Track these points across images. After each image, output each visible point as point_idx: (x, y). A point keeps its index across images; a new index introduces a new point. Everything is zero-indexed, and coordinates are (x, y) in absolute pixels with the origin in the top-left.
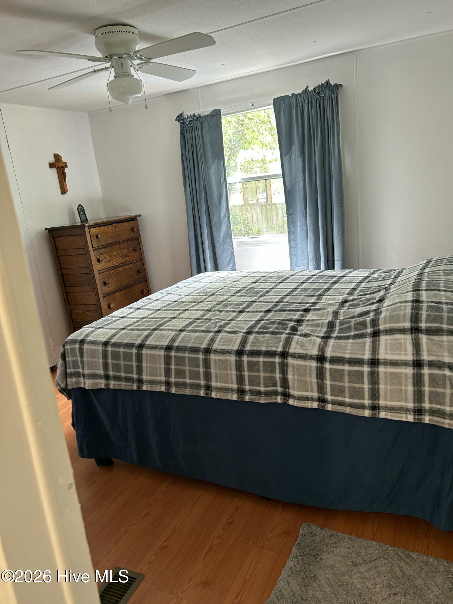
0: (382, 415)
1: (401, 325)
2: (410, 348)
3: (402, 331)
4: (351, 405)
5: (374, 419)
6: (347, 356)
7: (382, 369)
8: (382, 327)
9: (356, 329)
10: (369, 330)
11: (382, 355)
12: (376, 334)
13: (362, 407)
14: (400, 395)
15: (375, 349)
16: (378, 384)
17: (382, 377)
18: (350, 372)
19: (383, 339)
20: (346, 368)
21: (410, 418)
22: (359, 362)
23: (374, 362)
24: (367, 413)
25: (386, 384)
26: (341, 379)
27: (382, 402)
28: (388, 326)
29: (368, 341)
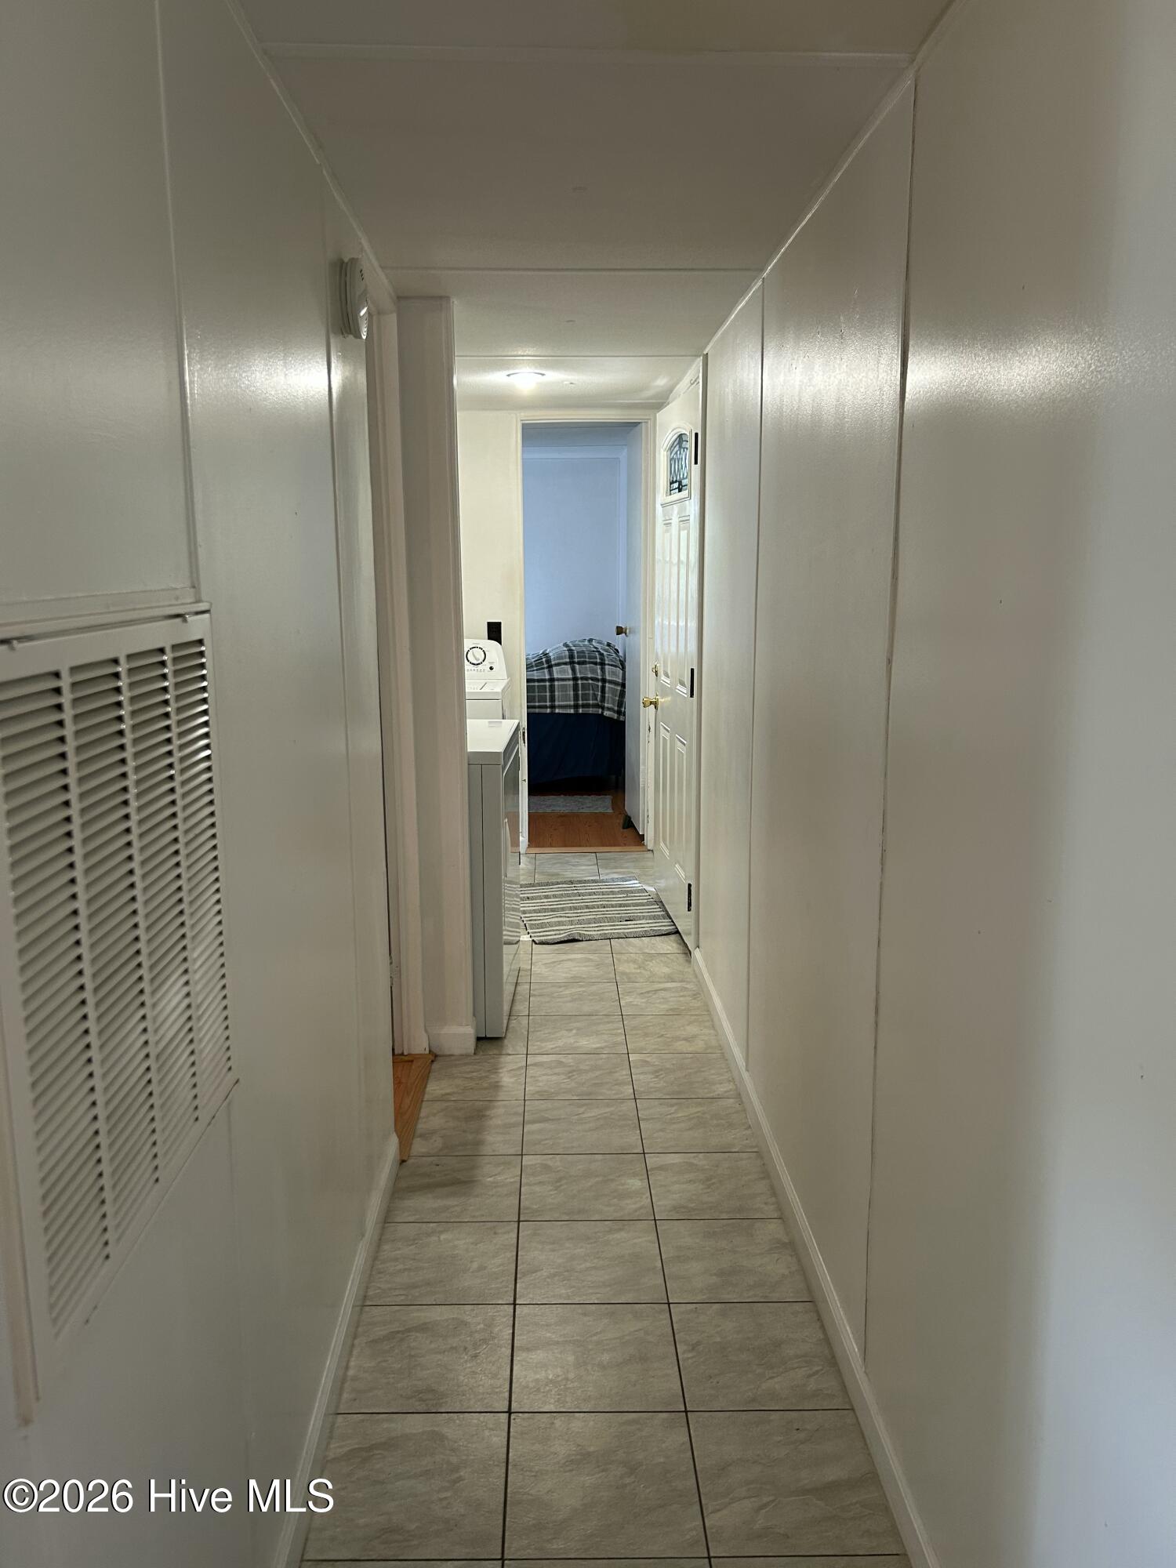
0: (557, 711)
1: (564, 661)
2: (570, 671)
3: (565, 664)
4: (539, 707)
5: (552, 714)
6: (536, 678)
7: (556, 683)
8: (553, 663)
9: (536, 666)
10: (545, 666)
11: (555, 676)
12: (550, 667)
13: (546, 707)
14: (566, 698)
15: (551, 673)
16: (554, 692)
17: (556, 687)
18: (538, 686)
19: (554, 668)
20: (536, 684)
21: (572, 711)
22: (544, 680)
23: (552, 680)
24: (548, 711)
25: (559, 691)
26: (534, 692)
27: (557, 703)
28: (557, 662)
29: (546, 671)
